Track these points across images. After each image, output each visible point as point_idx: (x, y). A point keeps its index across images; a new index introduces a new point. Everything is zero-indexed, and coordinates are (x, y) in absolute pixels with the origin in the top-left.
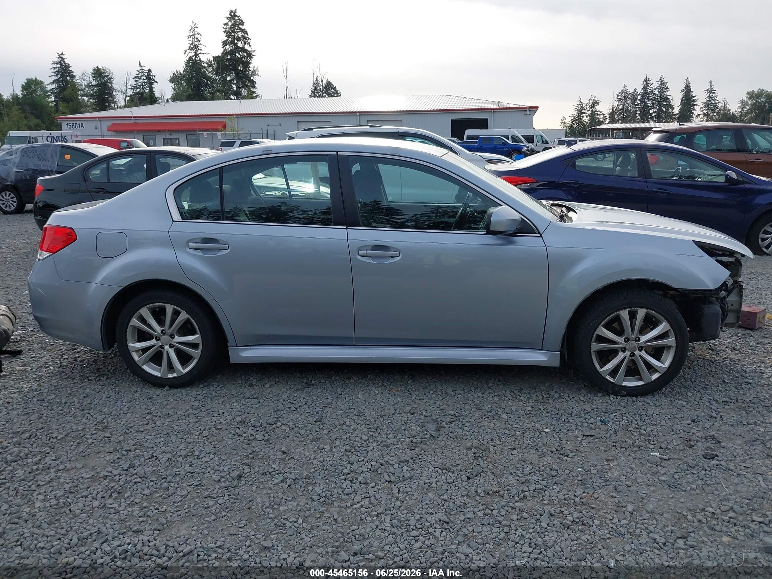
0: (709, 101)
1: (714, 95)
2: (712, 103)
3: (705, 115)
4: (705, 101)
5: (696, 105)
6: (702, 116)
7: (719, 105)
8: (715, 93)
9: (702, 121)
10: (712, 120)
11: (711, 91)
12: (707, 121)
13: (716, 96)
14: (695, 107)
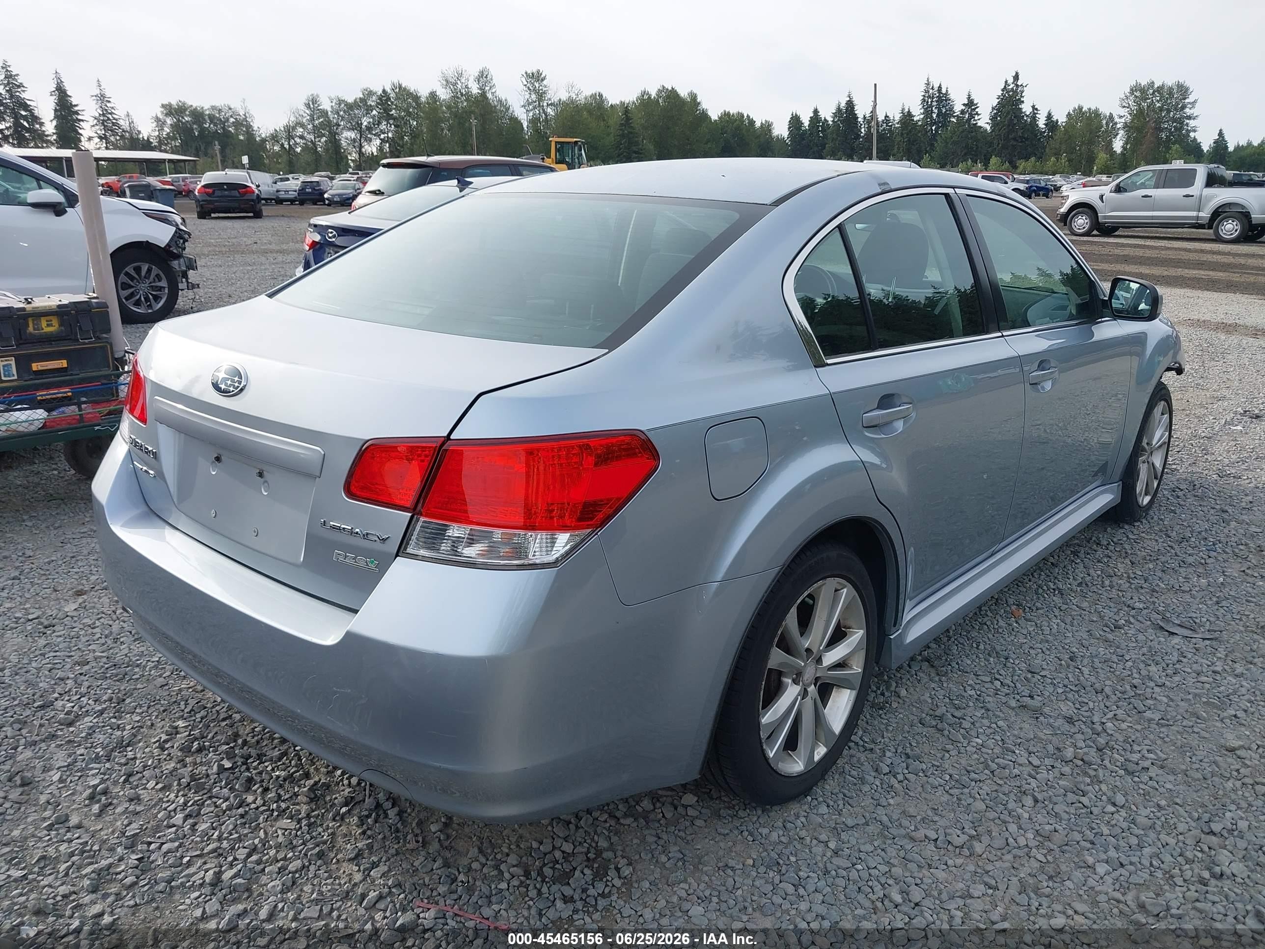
0: (104, 115)
1: (108, 105)
2: (109, 119)
3: (101, 138)
4: (97, 115)
5: (83, 121)
6: (97, 140)
7: (121, 122)
8: (109, 102)
9: (99, 149)
10: (116, 147)
11: (102, 98)
12: (107, 148)
13: (112, 108)
14: (81, 123)
